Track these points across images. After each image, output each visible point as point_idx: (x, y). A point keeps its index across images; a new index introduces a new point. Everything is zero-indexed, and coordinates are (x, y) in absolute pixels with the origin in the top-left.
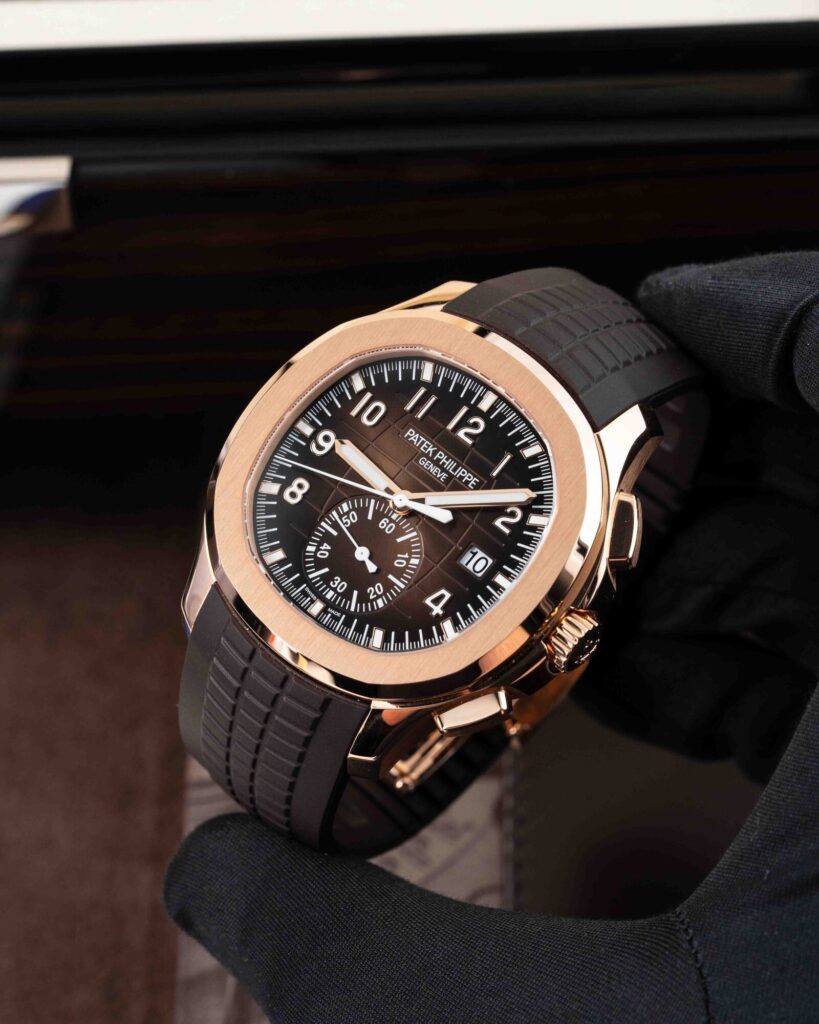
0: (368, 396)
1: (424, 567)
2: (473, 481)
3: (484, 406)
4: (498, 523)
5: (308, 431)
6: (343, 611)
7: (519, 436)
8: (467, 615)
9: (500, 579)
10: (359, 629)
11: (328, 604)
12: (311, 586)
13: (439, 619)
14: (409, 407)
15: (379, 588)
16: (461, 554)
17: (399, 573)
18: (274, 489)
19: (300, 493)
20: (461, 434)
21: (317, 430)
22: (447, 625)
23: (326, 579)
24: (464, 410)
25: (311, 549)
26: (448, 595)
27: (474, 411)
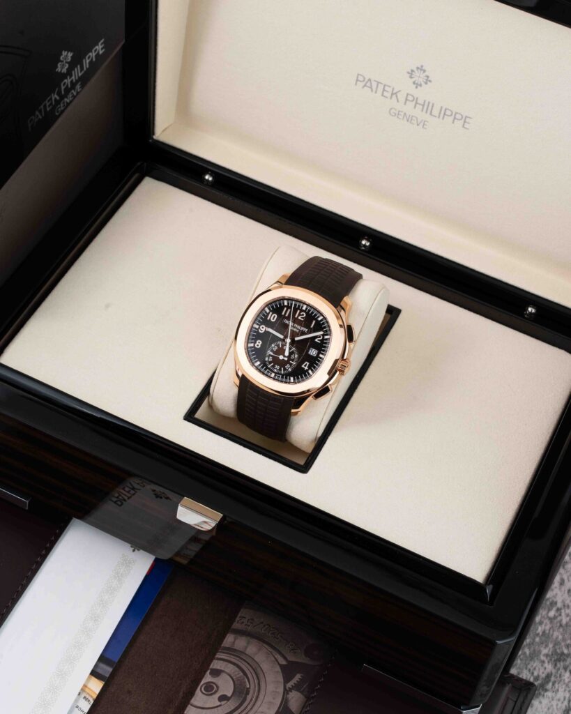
0: (271, 313)
1: (299, 357)
2: (306, 330)
3: (304, 308)
4: (316, 340)
5: (257, 327)
6: (280, 374)
7: (316, 315)
8: (314, 367)
9: (321, 356)
10: (286, 378)
11: (276, 373)
12: (269, 369)
13: (307, 370)
14: (283, 314)
15: (288, 366)
16: (308, 351)
17: (293, 360)
18: (252, 345)
19: (260, 345)
20: (300, 318)
21: (260, 326)
22: (310, 371)
23: (273, 366)
24: (298, 311)
25: (267, 359)
26: (308, 364)
27: (302, 311)
